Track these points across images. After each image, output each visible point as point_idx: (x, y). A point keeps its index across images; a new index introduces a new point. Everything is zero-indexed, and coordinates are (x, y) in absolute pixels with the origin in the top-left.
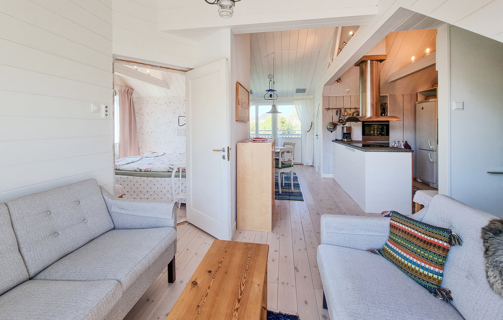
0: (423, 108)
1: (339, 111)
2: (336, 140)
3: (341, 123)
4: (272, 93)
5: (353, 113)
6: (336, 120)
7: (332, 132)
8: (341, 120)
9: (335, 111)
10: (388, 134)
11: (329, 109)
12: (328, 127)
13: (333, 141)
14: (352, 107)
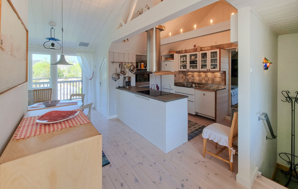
0: (166, 65)
1: (121, 65)
2: (119, 87)
3: (123, 73)
4: (54, 42)
5: (130, 66)
6: (119, 71)
7: (116, 81)
8: (123, 71)
9: (118, 64)
10: (149, 81)
11: (113, 62)
12: (113, 77)
13: (117, 88)
14: (129, 62)
